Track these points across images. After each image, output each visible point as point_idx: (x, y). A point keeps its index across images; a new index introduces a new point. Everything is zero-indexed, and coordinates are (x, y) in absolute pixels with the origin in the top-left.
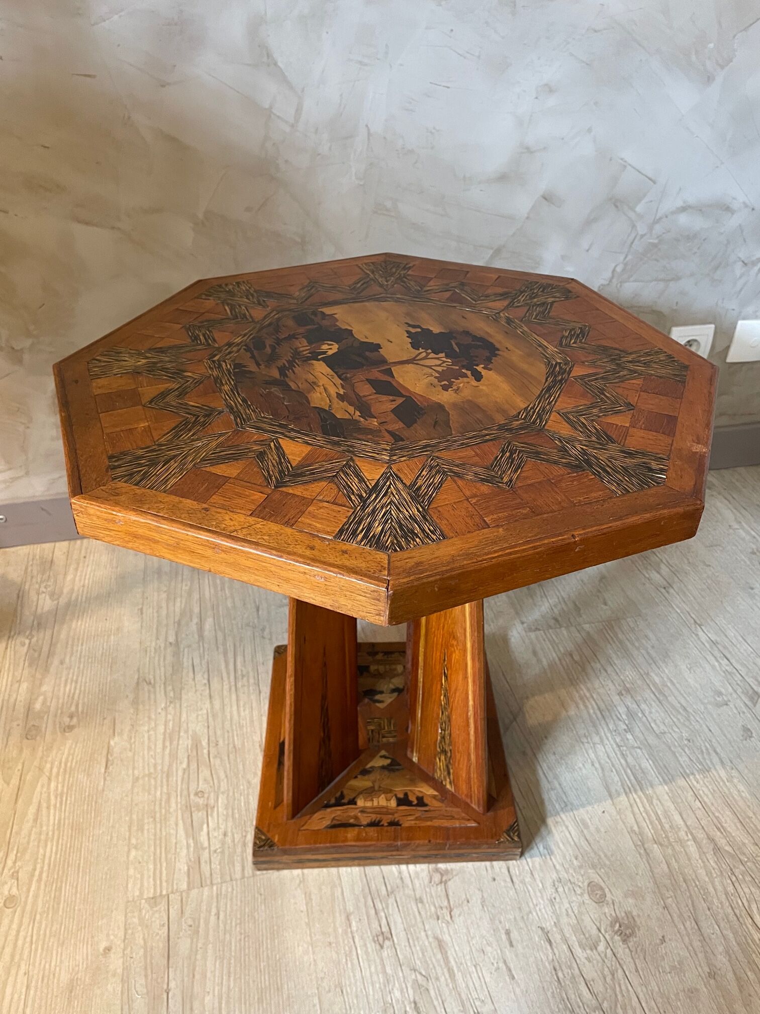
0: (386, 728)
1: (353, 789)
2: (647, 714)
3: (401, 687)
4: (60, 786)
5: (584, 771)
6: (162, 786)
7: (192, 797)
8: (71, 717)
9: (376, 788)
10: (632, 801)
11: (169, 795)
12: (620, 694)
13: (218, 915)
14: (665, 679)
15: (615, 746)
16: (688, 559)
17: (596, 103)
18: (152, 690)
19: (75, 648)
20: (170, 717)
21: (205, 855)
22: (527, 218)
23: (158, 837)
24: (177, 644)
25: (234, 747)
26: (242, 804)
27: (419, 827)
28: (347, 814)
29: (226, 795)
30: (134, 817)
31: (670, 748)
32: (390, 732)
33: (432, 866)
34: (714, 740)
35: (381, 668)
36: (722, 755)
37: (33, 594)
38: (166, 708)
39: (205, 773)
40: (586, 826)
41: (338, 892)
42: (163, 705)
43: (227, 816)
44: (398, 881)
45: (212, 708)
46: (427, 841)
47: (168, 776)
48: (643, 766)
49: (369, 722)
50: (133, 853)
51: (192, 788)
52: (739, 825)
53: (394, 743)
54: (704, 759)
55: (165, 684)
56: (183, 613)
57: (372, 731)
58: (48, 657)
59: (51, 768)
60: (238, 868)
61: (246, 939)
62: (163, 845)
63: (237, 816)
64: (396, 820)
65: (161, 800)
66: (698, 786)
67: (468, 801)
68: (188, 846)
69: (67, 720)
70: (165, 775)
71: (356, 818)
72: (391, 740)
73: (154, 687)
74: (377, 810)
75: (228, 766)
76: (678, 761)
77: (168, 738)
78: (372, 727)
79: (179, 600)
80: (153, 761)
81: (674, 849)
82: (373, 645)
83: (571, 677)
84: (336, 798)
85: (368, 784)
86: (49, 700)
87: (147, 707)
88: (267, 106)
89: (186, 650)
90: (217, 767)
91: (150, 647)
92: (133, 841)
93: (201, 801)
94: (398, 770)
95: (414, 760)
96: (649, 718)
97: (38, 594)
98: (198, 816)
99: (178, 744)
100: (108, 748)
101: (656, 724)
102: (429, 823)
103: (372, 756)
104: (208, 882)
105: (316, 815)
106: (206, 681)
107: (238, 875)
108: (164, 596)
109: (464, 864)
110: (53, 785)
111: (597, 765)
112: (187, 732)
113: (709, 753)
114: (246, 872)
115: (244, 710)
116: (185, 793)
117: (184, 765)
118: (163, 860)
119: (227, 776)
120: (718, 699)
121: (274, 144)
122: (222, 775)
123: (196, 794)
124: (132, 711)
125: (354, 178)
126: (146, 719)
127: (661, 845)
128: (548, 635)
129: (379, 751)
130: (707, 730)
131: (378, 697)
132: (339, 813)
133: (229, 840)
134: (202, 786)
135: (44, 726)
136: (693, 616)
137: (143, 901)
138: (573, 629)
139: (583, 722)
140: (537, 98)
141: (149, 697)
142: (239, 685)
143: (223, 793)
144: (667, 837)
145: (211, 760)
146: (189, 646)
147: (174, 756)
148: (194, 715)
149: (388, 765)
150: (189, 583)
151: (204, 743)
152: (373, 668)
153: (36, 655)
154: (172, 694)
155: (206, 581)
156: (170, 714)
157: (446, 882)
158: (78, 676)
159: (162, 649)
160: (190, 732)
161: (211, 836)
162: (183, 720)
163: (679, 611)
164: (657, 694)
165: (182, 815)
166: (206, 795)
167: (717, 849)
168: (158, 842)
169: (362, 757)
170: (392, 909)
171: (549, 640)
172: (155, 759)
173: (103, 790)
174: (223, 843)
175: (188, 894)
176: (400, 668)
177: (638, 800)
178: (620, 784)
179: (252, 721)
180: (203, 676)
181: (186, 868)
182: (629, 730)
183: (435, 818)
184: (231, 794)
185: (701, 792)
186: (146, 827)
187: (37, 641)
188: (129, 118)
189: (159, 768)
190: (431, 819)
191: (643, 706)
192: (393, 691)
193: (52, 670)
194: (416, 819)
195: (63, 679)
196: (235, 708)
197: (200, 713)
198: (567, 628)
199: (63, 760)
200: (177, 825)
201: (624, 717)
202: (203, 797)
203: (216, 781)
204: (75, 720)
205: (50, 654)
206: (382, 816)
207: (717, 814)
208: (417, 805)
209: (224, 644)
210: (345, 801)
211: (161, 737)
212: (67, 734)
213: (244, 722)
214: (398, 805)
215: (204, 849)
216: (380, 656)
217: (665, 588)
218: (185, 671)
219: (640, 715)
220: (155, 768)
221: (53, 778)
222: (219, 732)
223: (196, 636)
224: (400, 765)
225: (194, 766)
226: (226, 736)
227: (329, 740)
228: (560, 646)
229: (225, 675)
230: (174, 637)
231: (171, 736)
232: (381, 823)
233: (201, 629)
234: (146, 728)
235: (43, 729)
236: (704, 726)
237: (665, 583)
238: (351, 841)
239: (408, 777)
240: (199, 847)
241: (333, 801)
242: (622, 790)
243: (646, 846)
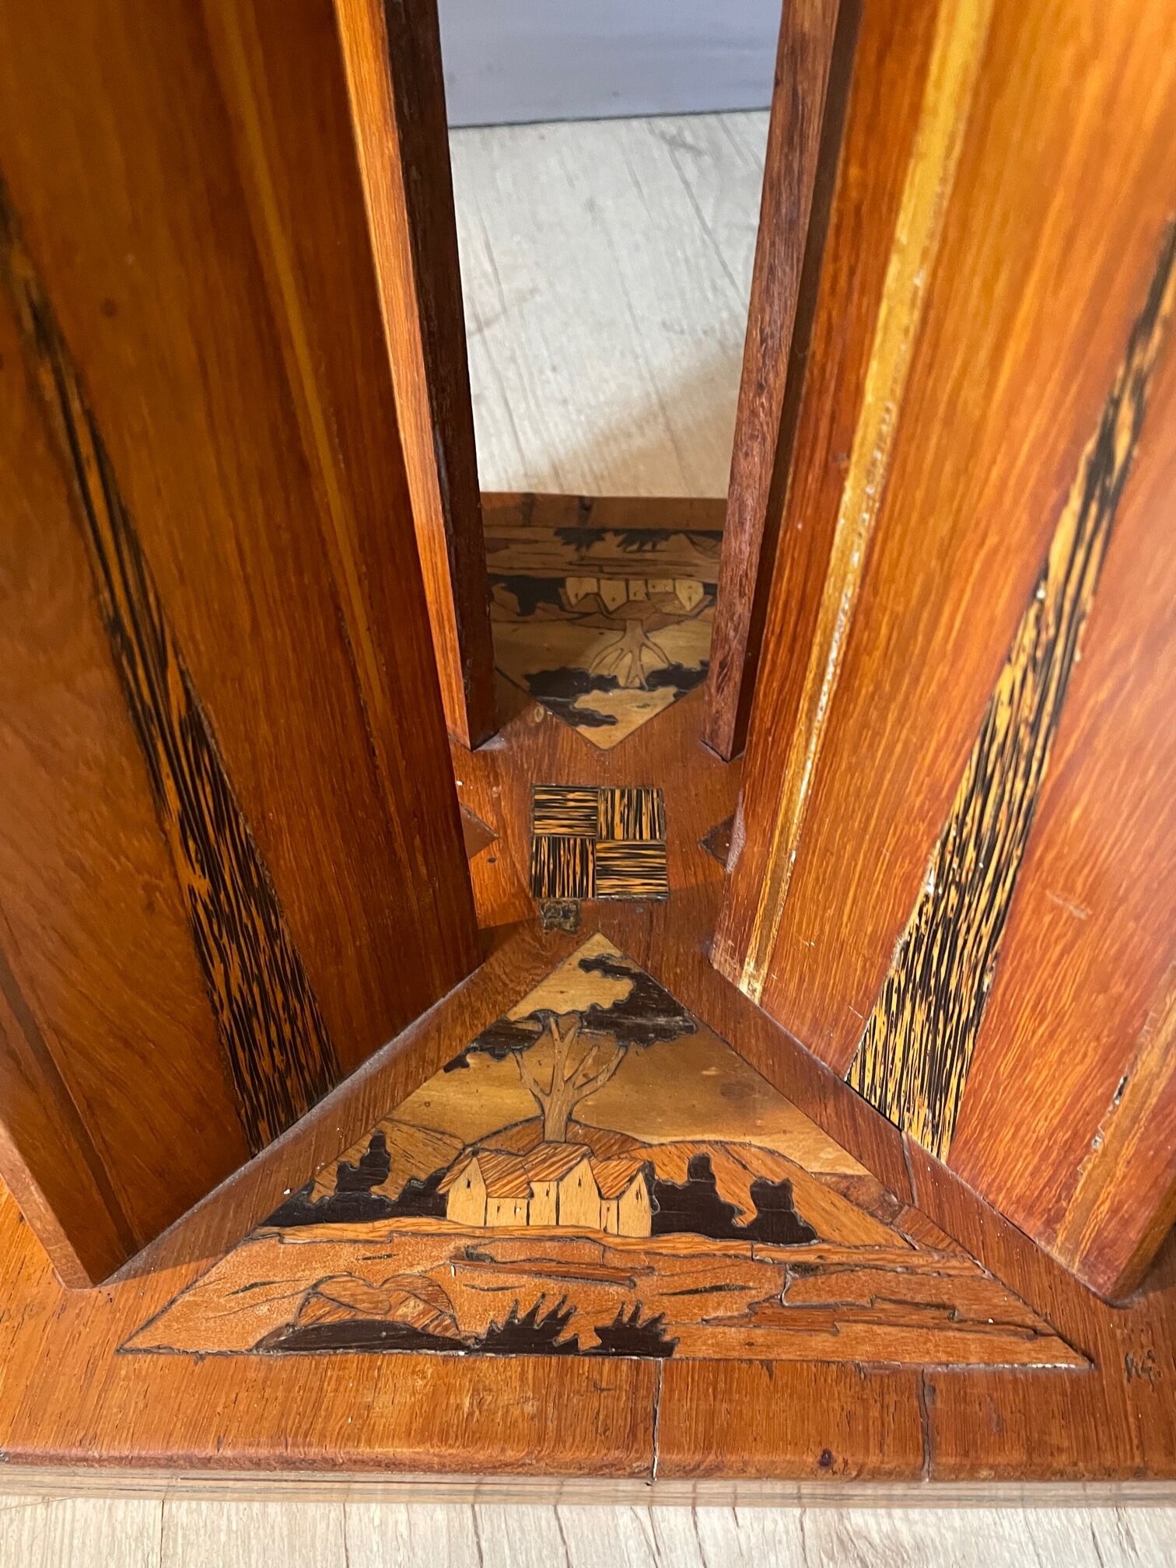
0: (619, 832)
1: (436, 1131)
3: (691, 664)
9: (553, 1126)
27: (767, 1364)
28: (386, 1268)
32: (633, 852)
33: (819, 1520)
35: (612, 592)
46: (811, 1459)
49: (540, 804)
53: (651, 902)
57: (555, 842)
64: (646, 1314)
67: (1032, 1227)
71: (435, 1294)
72: (639, 887)
74: (551, 1249)
78: (554, 828)
82: (585, 505)
84: (342, 1169)
85: (515, 1102)
94: (664, 1033)
95: (743, 987)
102: (820, 1344)
103: (547, 962)
105: (227, 1264)
109: (984, 1516)
129: (578, 936)
131: (588, 701)
132: (347, 1255)
149: (617, 1006)
152: (576, 588)
169: (498, 964)
176: (689, 593)
183: (855, 1313)
190: (830, 1317)
192: (657, 679)
194: (755, 1314)
206: (572, 1286)
208: (755, 1233)
210: (390, 1190)
214: (660, 1226)
216: (608, 547)
224: (678, 1011)
227: (268, 904)
232: (564, 1337)
238: (390, 1436)
239: (712, 1072)
241: (326, 1188)
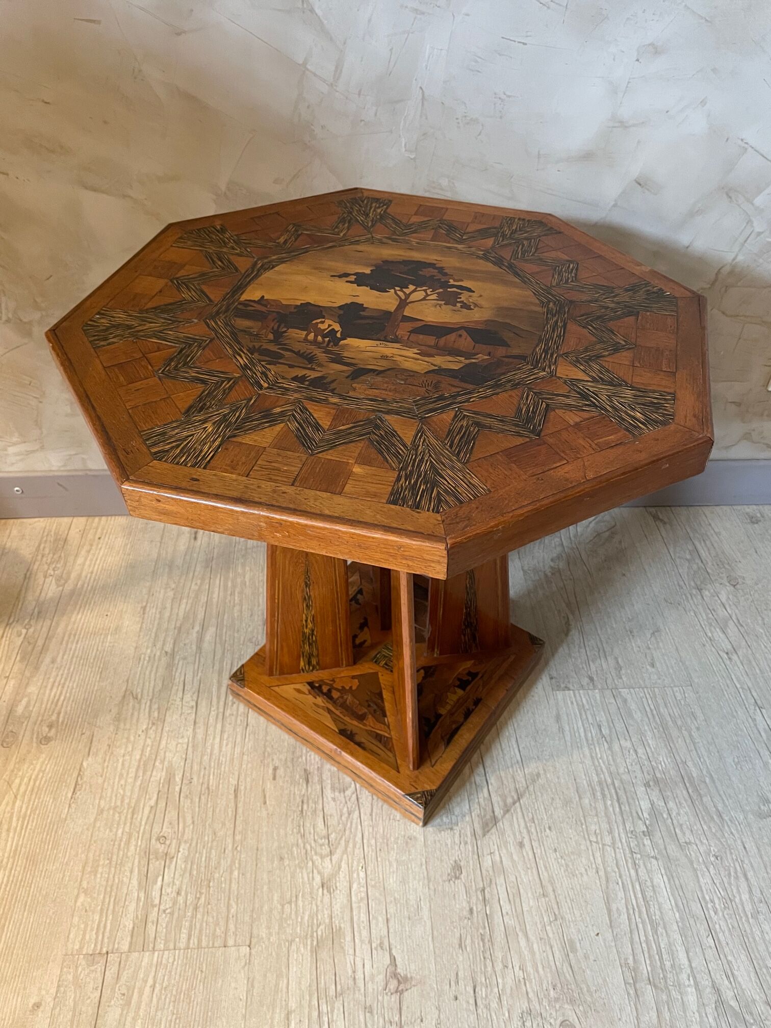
2: (674, 814)
4: (24, 806)
5: (585, 878)
6: (125, 824)
7: (153, 841)
8: (50, 727)
10: (634, 926)
11: (130, 835)
12: (647, 785)
13: (153, 987)
14: (705, 772)
15: (627, 851)
16: (763, 619)
17: (714, 70)
18: (137, 706)
19: (69, 646)
20: (149, 742)
21: (153, 916)
22: (615, 206)
23: (110, 883)
24: (173, 655)
25: (208, 788)
26: (203, 859)
29: (188, 845)
30: (91, 855)
31: (692, 863)
34: (746, 861)
36: (753, 881)
37: (40, 576)
38: (147, 729)
39: (172, 814)
40: (573, 949)
41: (283, 984)
42: (145, 727)
43: (185, 871)
44: (351, 982)
45: (194, 737)
47: (133, 814)
48: (655, 881)
50: (82, 898)
51: (156, 829)
52: (753, 975)
54: (730, 884)
55: (151, 701)
56: (186, 618)
58: (41, 653)
59: (20, 785)
60: (184, 936)
61: (178, 1021)
62: (113, 894)
63: (195, 872)
65: (121, 840)
66: (715, 918)
68: (138, 899)
69: (45, 729)
70: (130, 810)
73: (140, 703)
75: (197, 809)
76: (698, 881)
77: (142, 766)
79: (185, 601)
80: (122, 792)
81: (669, 996)
83: (594, 755)
86: (32, 703)
87: (128, 726)
88: (301, 62)
89: (181, 663)
90: (186, 810)
91: (145, 654)
92: (85, 884)
93: (161, 848)
96: (675, 822)
97: (45, 577)
98: (156, 865)
99: (151, 776)
100: (80, 770)
101: (681, 829)
104: (151, 945)
106: (194, 704)
107: (182, 945)
108: (171, 594)
110: (18, 803)
111: (602, 873)
112: (162, 762)
113: (737, 878)
114: (192, 942)
115: (227, 745)
116: (147, 836)
117: (152, 802)
118: (110, 912)
119: (193, 823)
120: (762, 807)
121: (308, 107)
122: (189, 820)
123: (158, 839)
124: (112, 728)
125: (404, 150)
126: (125, 740)
127: (655, 986)
128: (578, 698)
130: (740, 847)
133: (181, 899)
134: (167, 830)
135: (22, 733)
136: (755, 694)
137: (82, 956)
138: (608, 693)
139: (597, 815)
140: (638, 60)
141: (132, 714)
142: (228, 713)
143: (186, 842)
144: (665, 978)
145: (181, 799)
146: (185, 658)
147: (144, 789)
148: (174, 743)
150: (199, 582)
151: (178, 779)
153: (30, 648)
154: (156, 714)
155: (218, 582)
156: (150, 738)
157: (402, 992)
158: (66, 679)
159: (157, 657)
160: (166, 763)
161: (163, 892)
162: (161, 747)
163: (738, 686)
164: (690, 791)
165: (139, 862)
166: (168, 842)
167: (720, 1002)
168: (109, 889)
170: (337, 1015)
171: (578, 704)
172: (124, 791)
173: (66, 820)
174: (175, 903)
175: (127, 957)
177: (640, 926)
178: (623, 901)
179: (232, 760)
180: (192, 697)
181: (131, 926)
182: (648, 833)
184: (194, 844)
185: (717, 926)
186: (100, 870)
187: (34, 631)
188: (140, 71)
189: (127, 801)
191: (671, 804)
193: (43, 668)
195: (51, 680)
196: (217, 740)
197: (180, 741)
198: (602, 690)
199: (33, 777)
200: (131, 872)
201: (646, 815)
202: (164, 843)
203: (181, 825)
204: (53, 731)
205: (44, 649)
207: (730, 958)
209: (222, 661)
211: (135, 764)
212: (43, 747)
213: (224, 760)
215: (153, 906)
217: (727, 653)
218: (175, 688)
219: (665, 816)
220: (122, 802)
221: (19, 797)
222: (196, 767)
223: (194, 647)
225: (162, 804)
226: (202, 773)
228: (588, 713)
229: (215, 699)
230: (171, 646)
231: (146, 765)
233: (200, 640)
234: (122, 751)
235: (20, 737)
236: (739, 842)
237: (729, 647)
240: (149, 904)
242: (625, 910)
243: (638, 986)
